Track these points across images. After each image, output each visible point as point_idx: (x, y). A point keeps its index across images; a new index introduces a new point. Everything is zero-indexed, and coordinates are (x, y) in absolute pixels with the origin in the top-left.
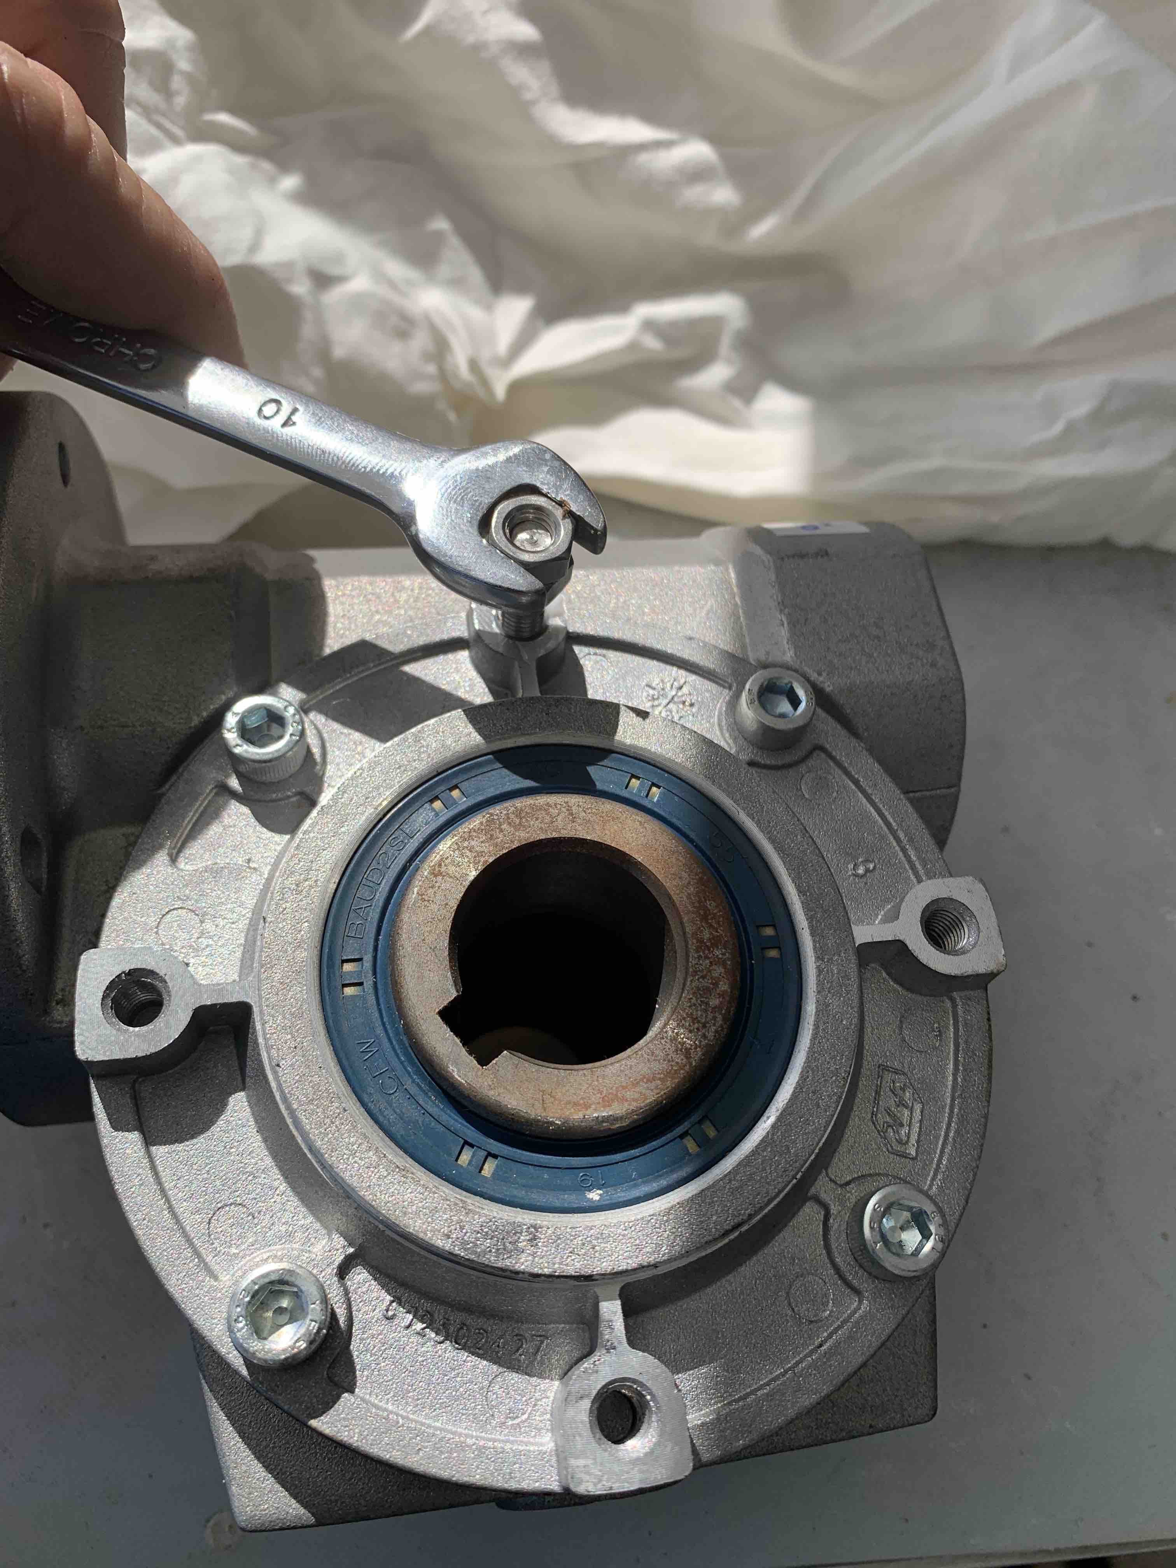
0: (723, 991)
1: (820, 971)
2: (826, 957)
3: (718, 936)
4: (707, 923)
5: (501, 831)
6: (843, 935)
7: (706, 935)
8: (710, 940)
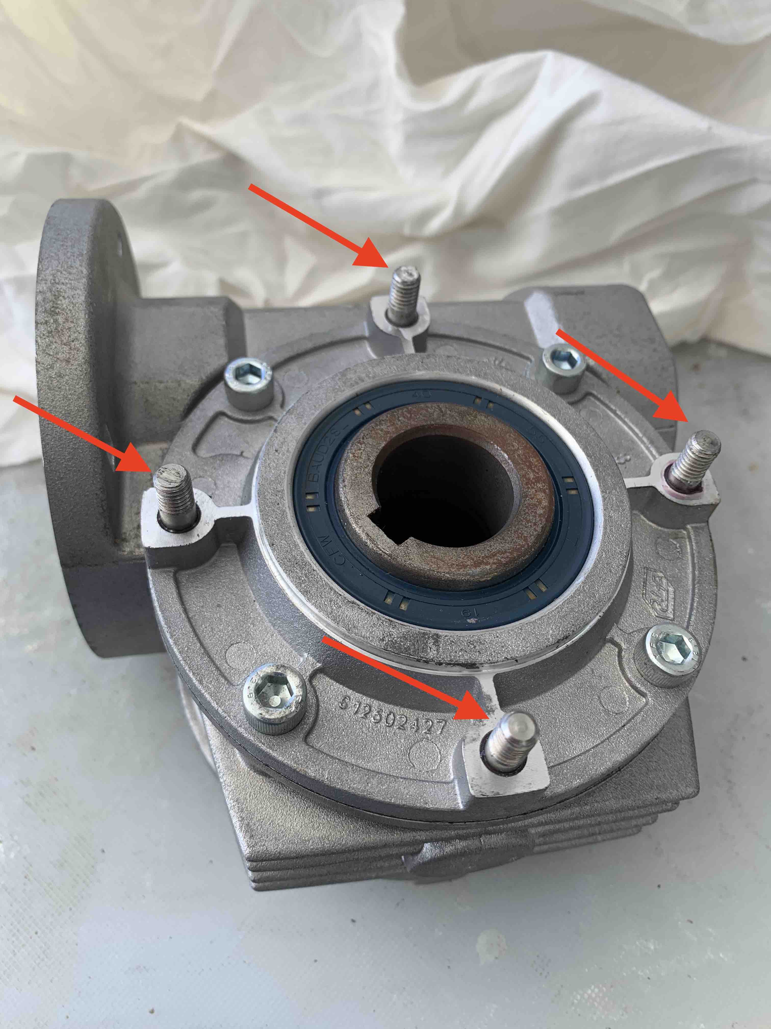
0: (545, 506)
1: (604, 499)
2: (608, 491)
3: (538, 477)
4: (531, 469)
5: (399, 420)
6: (617, 479)
7: (532, 476)
8: (533, 478)
